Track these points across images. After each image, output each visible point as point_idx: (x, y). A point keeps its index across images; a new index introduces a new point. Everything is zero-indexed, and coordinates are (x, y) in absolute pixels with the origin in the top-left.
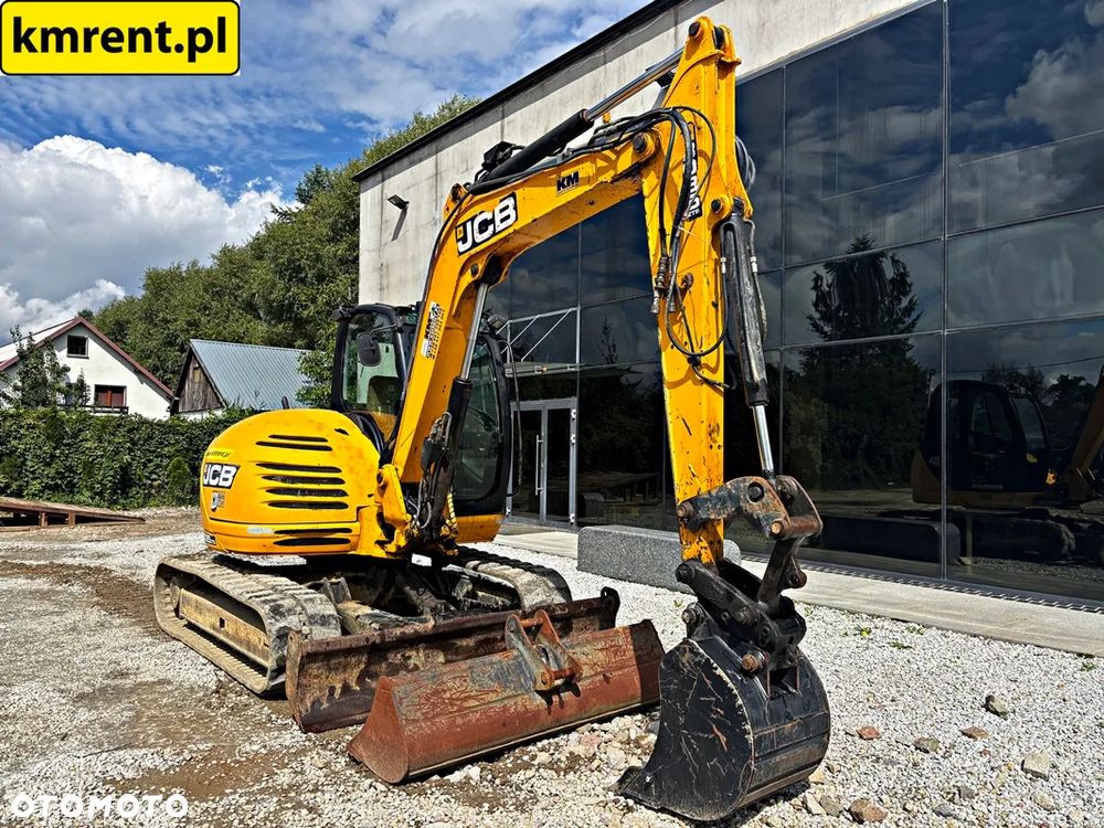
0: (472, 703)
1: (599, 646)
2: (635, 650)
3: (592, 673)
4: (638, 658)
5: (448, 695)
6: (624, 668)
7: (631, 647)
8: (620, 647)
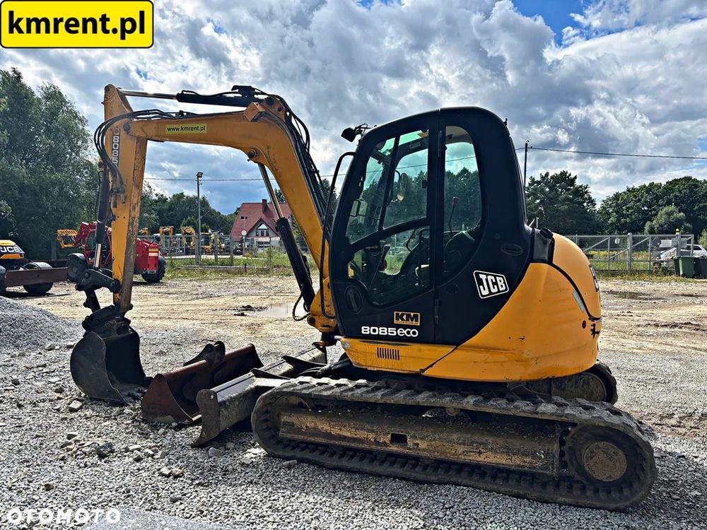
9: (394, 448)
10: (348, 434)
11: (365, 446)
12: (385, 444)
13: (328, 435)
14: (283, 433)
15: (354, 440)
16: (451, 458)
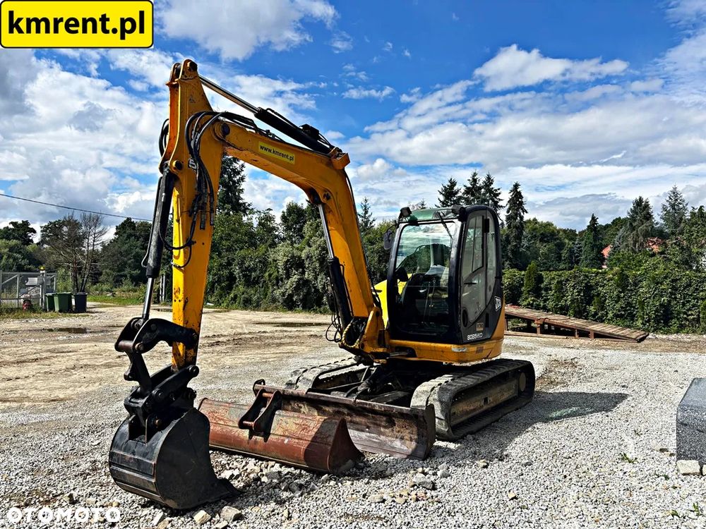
0: (222, 422)
1: (298, 422)
2: (316, 433)
3: (282, 434)
4: (315, 438)
5: (216, 415)
6: (301, 439)
7: (316, 430)
8: (309, 427)
9: (485, 407)
10: (472, 408)
11: (477, 412)
12: (482, 407)
13: (467, 413)
14: (454, 423)
15: (474, 410)
16: (498, 403)
